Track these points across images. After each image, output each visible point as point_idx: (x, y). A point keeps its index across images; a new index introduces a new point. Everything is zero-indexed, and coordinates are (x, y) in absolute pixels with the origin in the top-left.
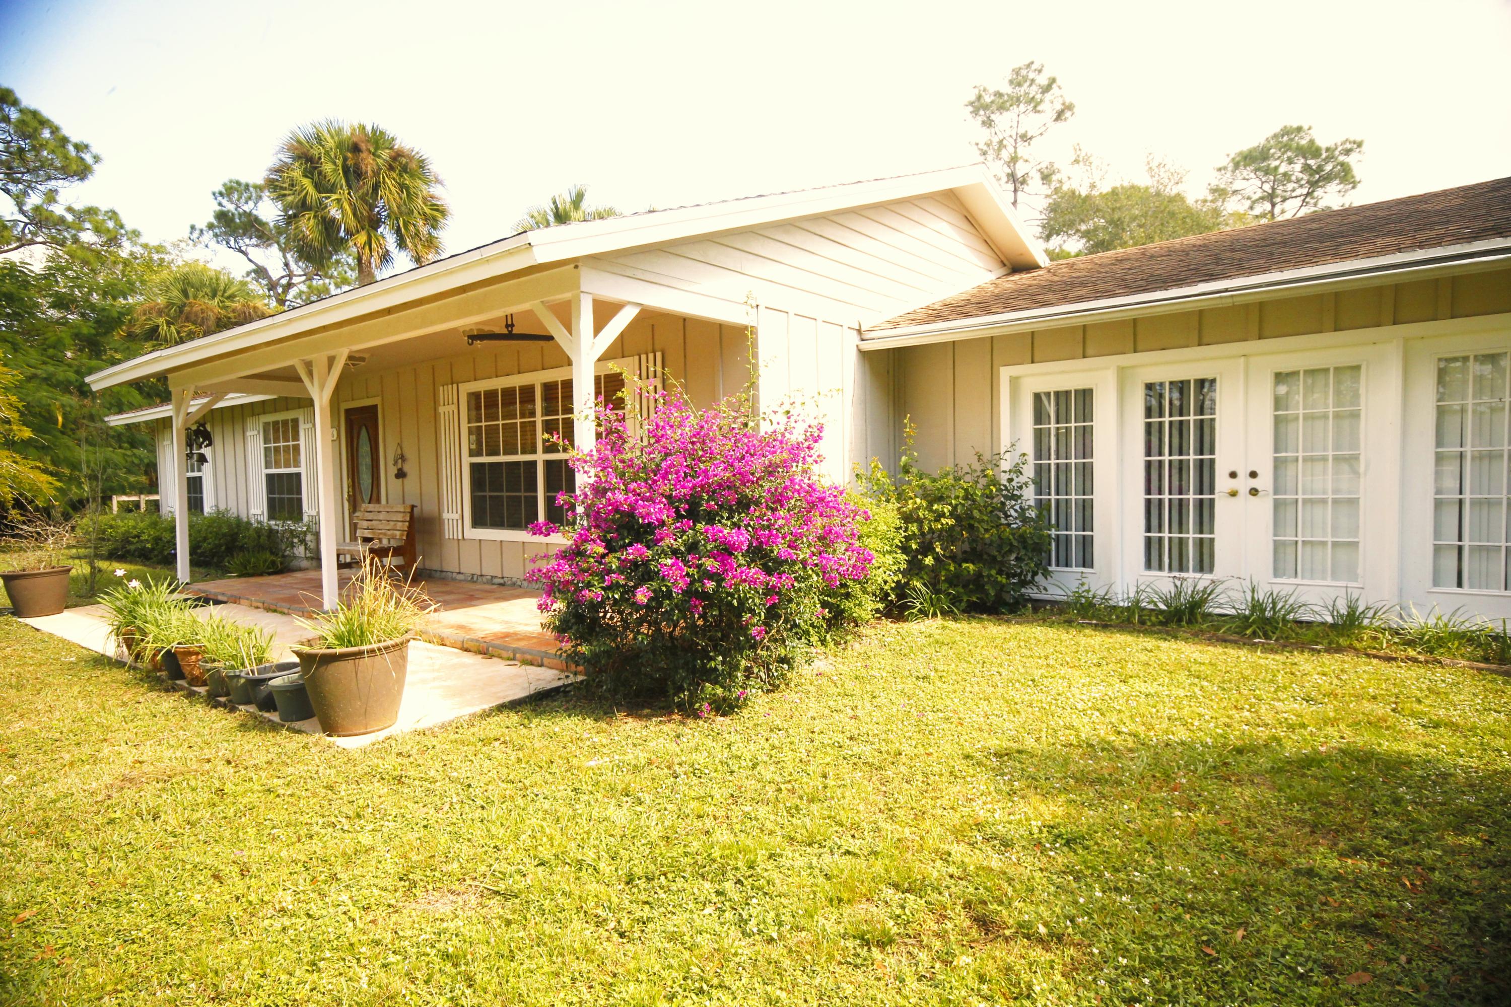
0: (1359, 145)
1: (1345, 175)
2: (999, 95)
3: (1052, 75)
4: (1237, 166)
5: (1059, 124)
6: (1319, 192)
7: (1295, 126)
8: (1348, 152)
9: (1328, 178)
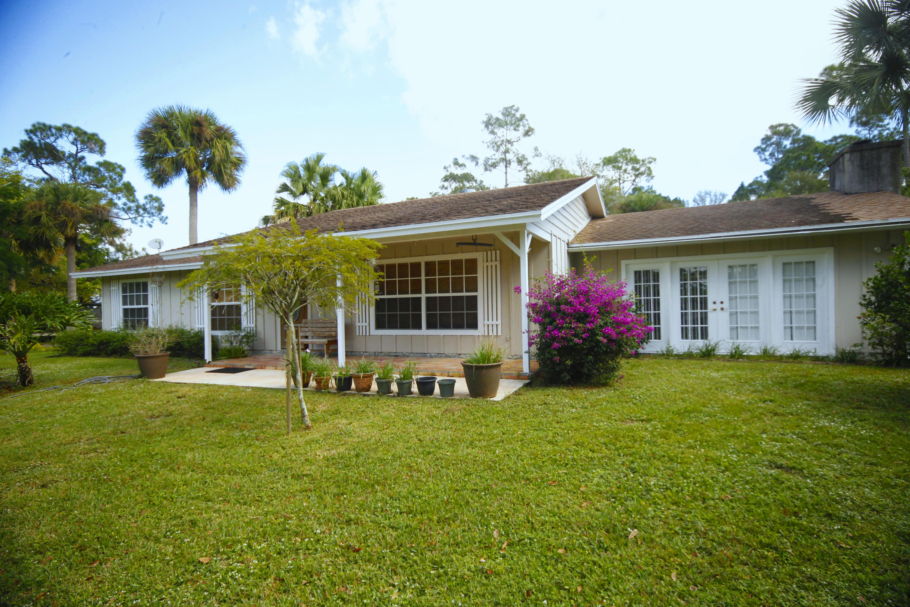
0: (655, 160)
1: (650, 174)
2: (497, 119)
3: (523, 113)
4: (604, 164)
5: (527, 138)
6: (637, 180)
7: (628, 148)
8: (650, 162)
9: (642, 174)
